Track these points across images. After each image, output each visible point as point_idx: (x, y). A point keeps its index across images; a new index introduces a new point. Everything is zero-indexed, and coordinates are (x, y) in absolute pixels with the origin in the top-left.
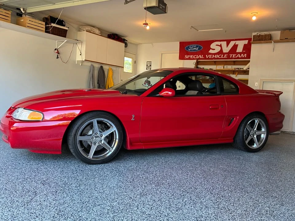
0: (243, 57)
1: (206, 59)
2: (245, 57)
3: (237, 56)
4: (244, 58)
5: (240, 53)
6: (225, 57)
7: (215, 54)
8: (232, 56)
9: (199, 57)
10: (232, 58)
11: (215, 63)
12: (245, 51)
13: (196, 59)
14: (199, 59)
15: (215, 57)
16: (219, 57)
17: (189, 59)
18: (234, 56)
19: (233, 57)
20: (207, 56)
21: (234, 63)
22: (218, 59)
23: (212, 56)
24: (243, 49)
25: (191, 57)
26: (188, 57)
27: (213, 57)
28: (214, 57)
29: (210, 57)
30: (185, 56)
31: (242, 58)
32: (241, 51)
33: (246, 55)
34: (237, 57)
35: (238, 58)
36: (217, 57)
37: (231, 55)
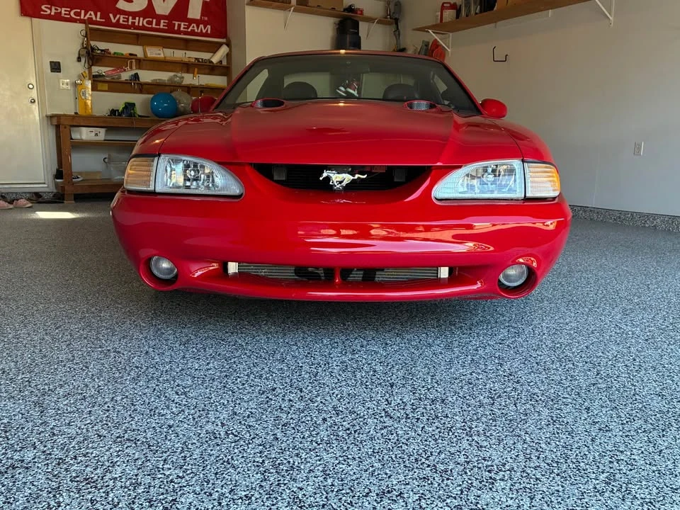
0: (204, 31)
1: (109, 23)
2: (209, 32)
3: (191, 28)
4: (206, 35)
5: (198, 22)
6: (161, 27)
7: (134, 15)
8: (179, 26)
9: (88, 16)
10: (179, 32)
11: (137, 39)
12: (206, 19)
13: (82, 21)
14: (90, 21)
15: (136, 24)
16: (145, 24)
17: (58, 17)
18: (182, 26)
19: (182, 29)
20: (111, 15)
21: (187, 45)
22: (143, 28)
23: (128, 19)
24: (202, 14)
25: (63, 12)
26: (53, 11)
27: (130, 23)
28: (133, 23)
29: (121, 21)
30: (43, 7)
31: (201, 34)
32: (199, 18)
33: (209, 27)
34: (189, 30)
35: (193, 33)
36: (141, 24)
37: (177, 23)
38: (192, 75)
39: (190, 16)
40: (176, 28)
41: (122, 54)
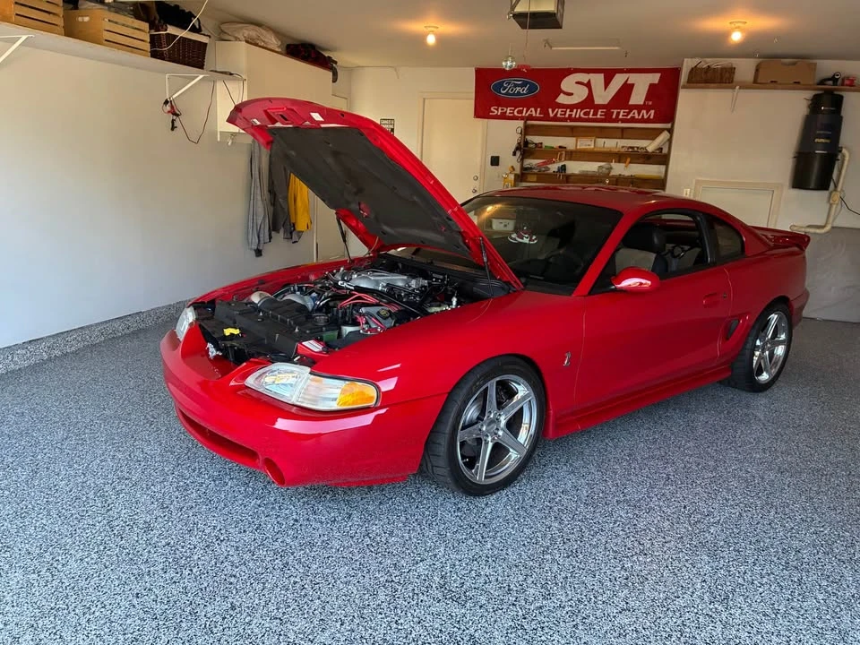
0: (646, 117)
1: (547, 118)
2: (652, 117)
3: (631, 115)
4: (648, 121)
5: (639, 108)
6: (598, 116)
7: (572, 107)
8: (618, 114)
9: (529, 112)
10: (616, 120)
11: (572, 132)
12: (650, 103)
13: (522, 118)
14: (531, 118)
15: (573, 116)
16: (582, 115)
17: (503, 117)
18: (622, 113)
19: (620, 117)
20: (550, 110)
21: (623, 134)
22: (580, 119)
23: (566, 112)
24: (647, 99)
25: (508, 111)
26: (500, 111)
27: (567, 116)
28: (570, 115)
29: (559, 115)
30: (492, 109)
31: (643, 121)
32: (642, 103)
33: (652, 112)
34: (629, 117)
35: (633, 120)
36: (577, 116)
37: (615, 111)
38: (623, 165)
39: (632, 101)
40: (614, 117)
41: (553, 148)
